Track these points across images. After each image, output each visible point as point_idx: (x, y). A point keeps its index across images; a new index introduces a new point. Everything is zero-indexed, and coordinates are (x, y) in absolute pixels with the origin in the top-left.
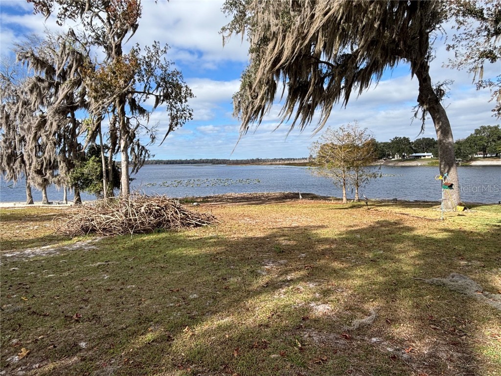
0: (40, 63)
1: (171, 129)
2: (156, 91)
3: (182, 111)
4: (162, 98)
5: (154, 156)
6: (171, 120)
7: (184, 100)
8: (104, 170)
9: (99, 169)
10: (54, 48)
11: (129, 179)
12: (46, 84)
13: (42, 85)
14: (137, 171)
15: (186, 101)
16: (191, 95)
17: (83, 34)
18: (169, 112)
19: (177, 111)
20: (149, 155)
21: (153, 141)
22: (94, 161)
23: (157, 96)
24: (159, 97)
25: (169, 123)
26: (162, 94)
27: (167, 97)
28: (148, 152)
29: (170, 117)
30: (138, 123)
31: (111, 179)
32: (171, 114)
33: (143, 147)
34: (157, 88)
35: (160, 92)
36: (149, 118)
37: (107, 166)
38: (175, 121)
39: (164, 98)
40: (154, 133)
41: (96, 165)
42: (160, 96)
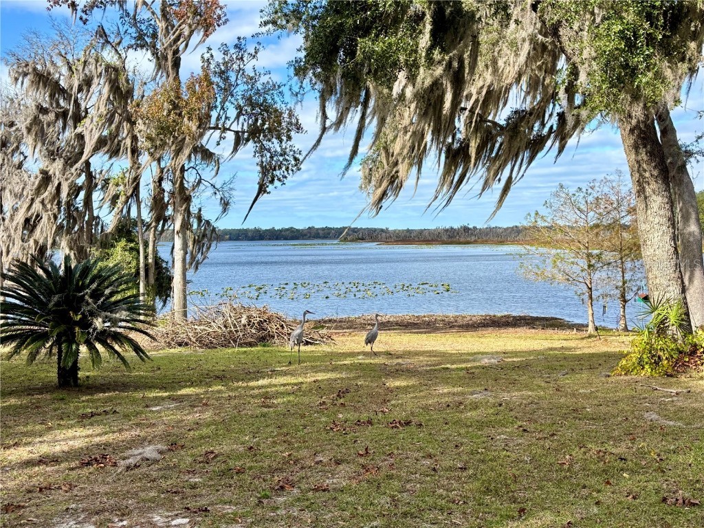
0: (43, 79)
1: (262, 189)
2: (236, 122)
3: (281, 155)
4: (246, 135)
6: (260, 175)
7: (284, 138)
8: (142, 265)
9: (134, 264)
10: (66, 54)
11: (185, 282)
12: (52, 116)
13: (45, 119)
14: (197, 268)
15: (289, 138)
16: (299, 128)
17: (116, 28)
18: (258, 160)
19: (272, 157)
21: (225, 210)
22: (124, 249)
23: (237, 133)
24: (240, 134)
25: (258, 180)
26: (245, 128)
27: (254, 133)
29: (259, 168)
30: (198, 177)
31: (152, 281)
32: (262, 162)
33: (208, 222)
34: (238, 117)
35: (242, 125)
36: (219, 168)
37: (146, 257)
38: (268, 174)
39: (249, 136)
40: (227, 195)
41: (128, 257)
42: (243, 132)
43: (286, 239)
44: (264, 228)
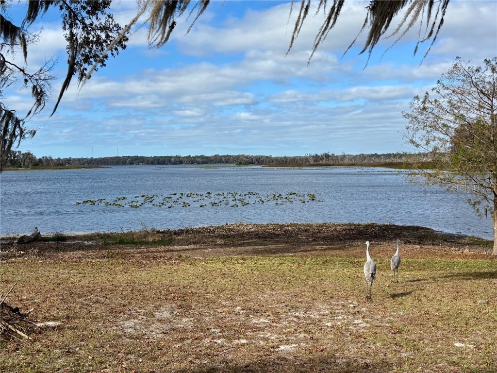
5: (35, 133)
20: (22, 132)
21: (39, 101)
28: (21, 123)
43: (198, 163)
44: (183, 156)
